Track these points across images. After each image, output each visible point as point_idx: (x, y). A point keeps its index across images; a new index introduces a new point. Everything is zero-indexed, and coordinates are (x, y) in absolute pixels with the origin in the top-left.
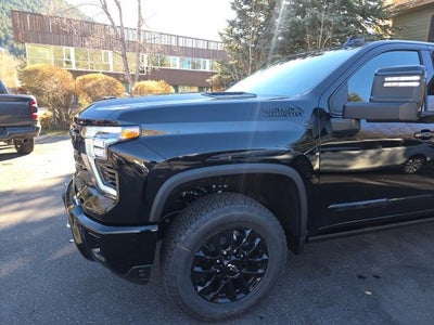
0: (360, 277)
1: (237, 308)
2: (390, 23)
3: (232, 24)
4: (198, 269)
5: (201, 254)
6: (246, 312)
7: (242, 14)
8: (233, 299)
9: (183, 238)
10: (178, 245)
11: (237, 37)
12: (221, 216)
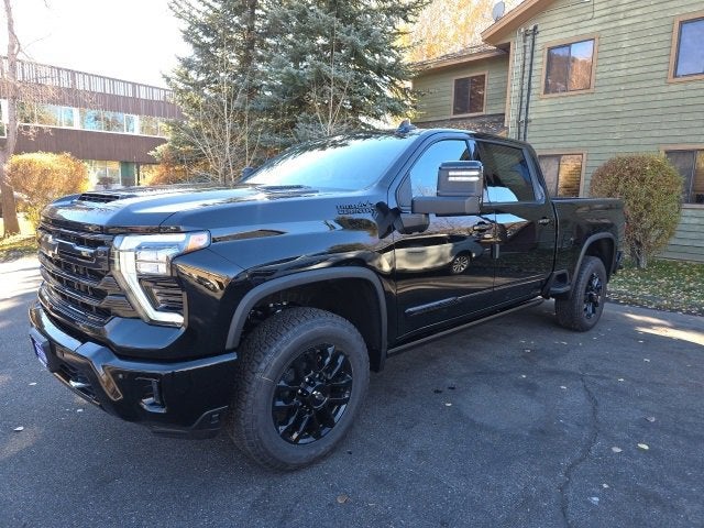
0: (437, 392)
1: (323, 446)
2: (409, 84)
3: (188, 64)
4: (280, 403)
5: (282, 383)
6: (334, 449)
7: (202, 49)
8: (318, 437)
9: (263, 366)
10: (258, 376)
11: (198, 86)
12: (304, 333)
